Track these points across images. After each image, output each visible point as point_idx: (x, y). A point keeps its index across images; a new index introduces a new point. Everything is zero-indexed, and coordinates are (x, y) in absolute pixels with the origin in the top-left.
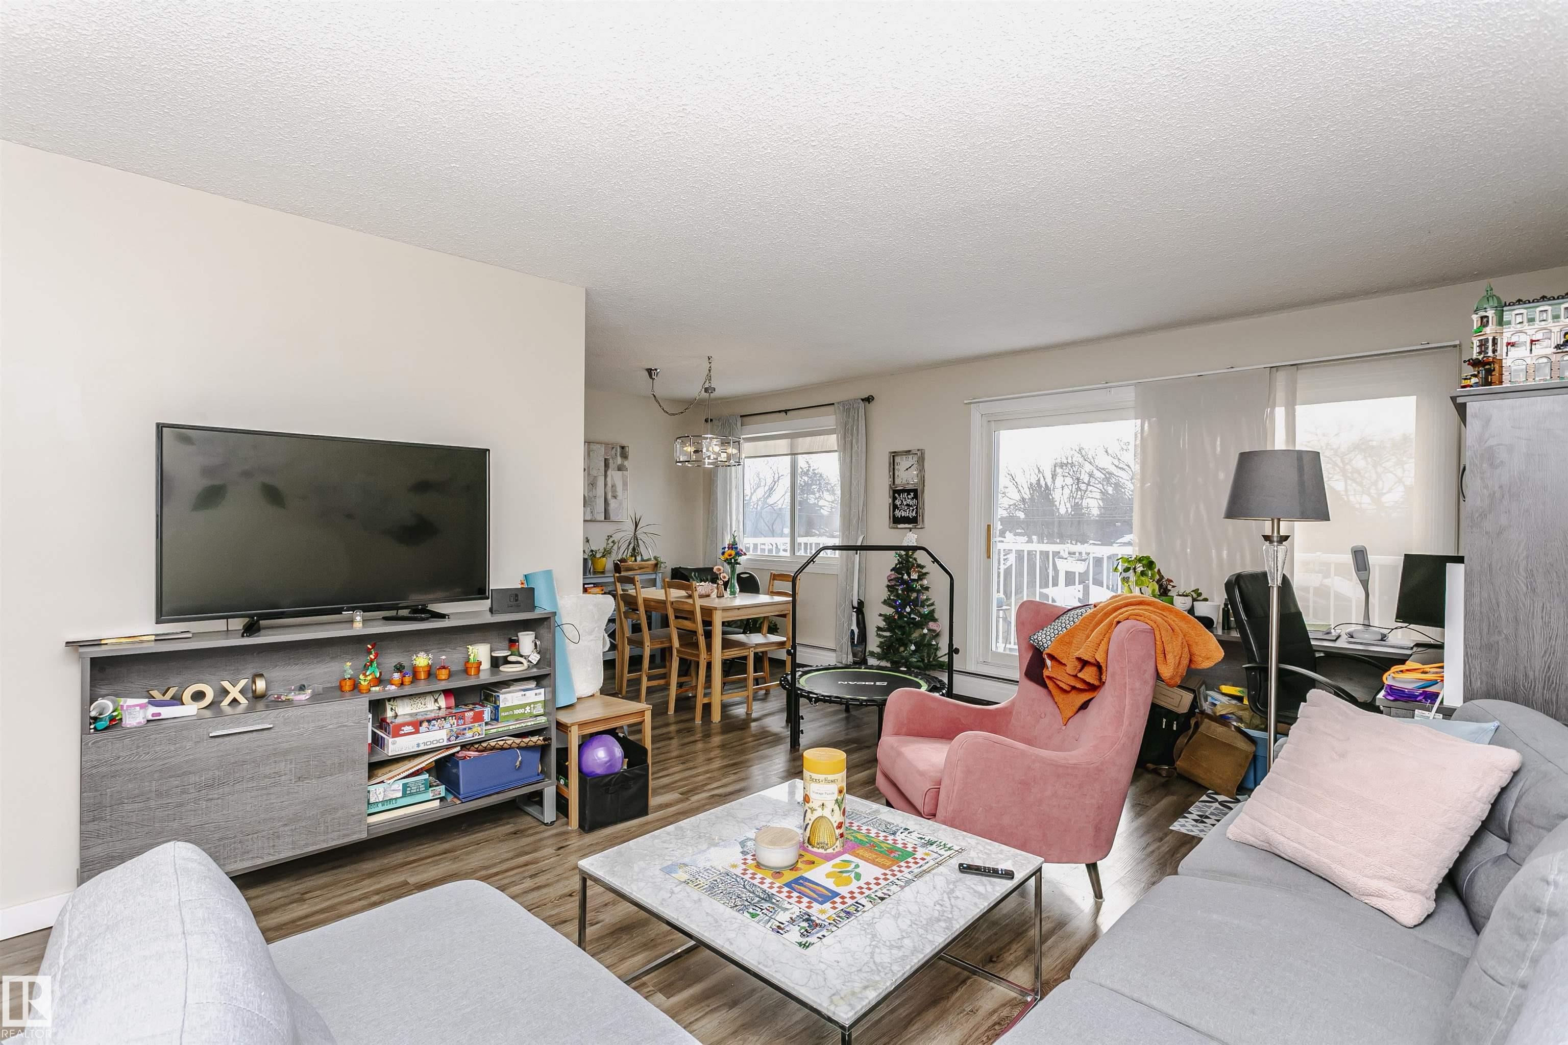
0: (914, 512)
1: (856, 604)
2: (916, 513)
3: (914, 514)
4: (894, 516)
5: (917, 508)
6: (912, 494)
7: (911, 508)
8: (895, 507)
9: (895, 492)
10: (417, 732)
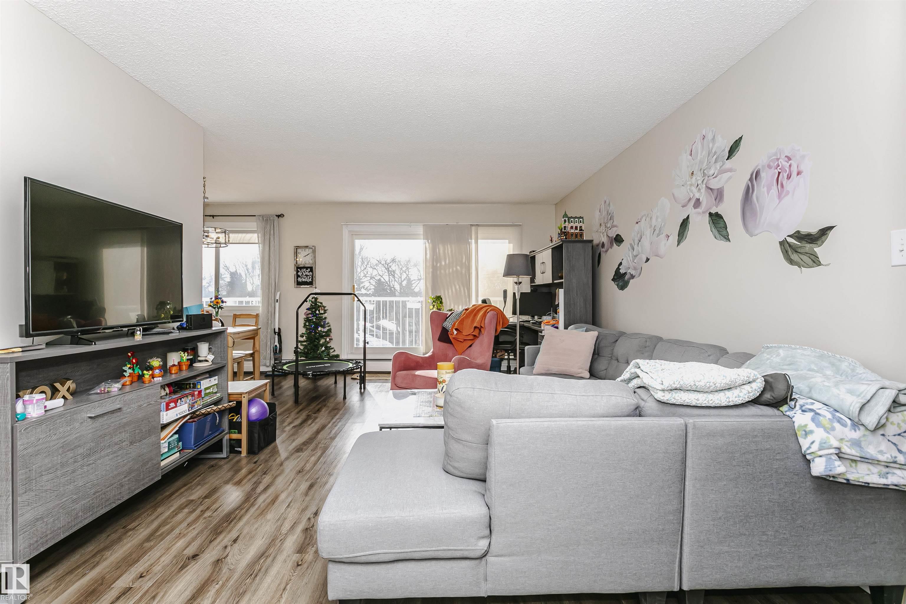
0: (311, 279)
1: (277, 330)
2: (312, 279)
3: (310, 280)
4: (297, 281)
5: (312, 277)
6: (309, 269)
7: (308, 277)
8: (298, 276)
9: (298, 268)
10: (176, 407)
